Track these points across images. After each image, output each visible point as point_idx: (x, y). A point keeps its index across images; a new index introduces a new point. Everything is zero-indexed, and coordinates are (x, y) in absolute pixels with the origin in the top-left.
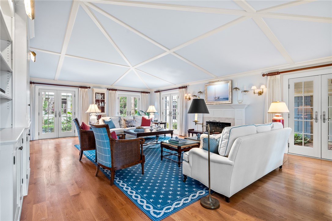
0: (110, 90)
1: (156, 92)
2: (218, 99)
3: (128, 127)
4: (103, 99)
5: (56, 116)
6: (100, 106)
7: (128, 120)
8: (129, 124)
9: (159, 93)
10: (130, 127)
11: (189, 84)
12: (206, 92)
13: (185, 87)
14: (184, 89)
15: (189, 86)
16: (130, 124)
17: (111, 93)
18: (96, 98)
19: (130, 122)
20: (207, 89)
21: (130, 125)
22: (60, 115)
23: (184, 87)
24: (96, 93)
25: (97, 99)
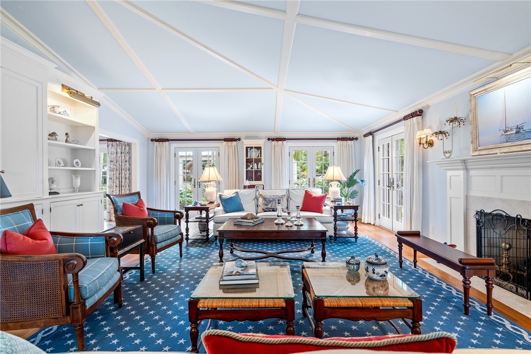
0: (273, 140)
1: (365, 136)
2: (517, 132)
3: (265, 211)
4: (259, 158)
5: (195, 185)
6: (254, 170)
7: (268, 197)
8: (267, 205)
9: (371, 136)
10: (270, 211)
11: (429, 103)
12: (475, 118)
13: (420, 113)
14: (415, 119)
15: (428, 107)
16: (271, 204)
17: (275, 146)
18: (247, 156)
19: (270, 201)
20: (476, 105)
21: (269, 206)
22: (199, 185)
23: (416, 112)
24: (247, 148)
25: (249, 157)
